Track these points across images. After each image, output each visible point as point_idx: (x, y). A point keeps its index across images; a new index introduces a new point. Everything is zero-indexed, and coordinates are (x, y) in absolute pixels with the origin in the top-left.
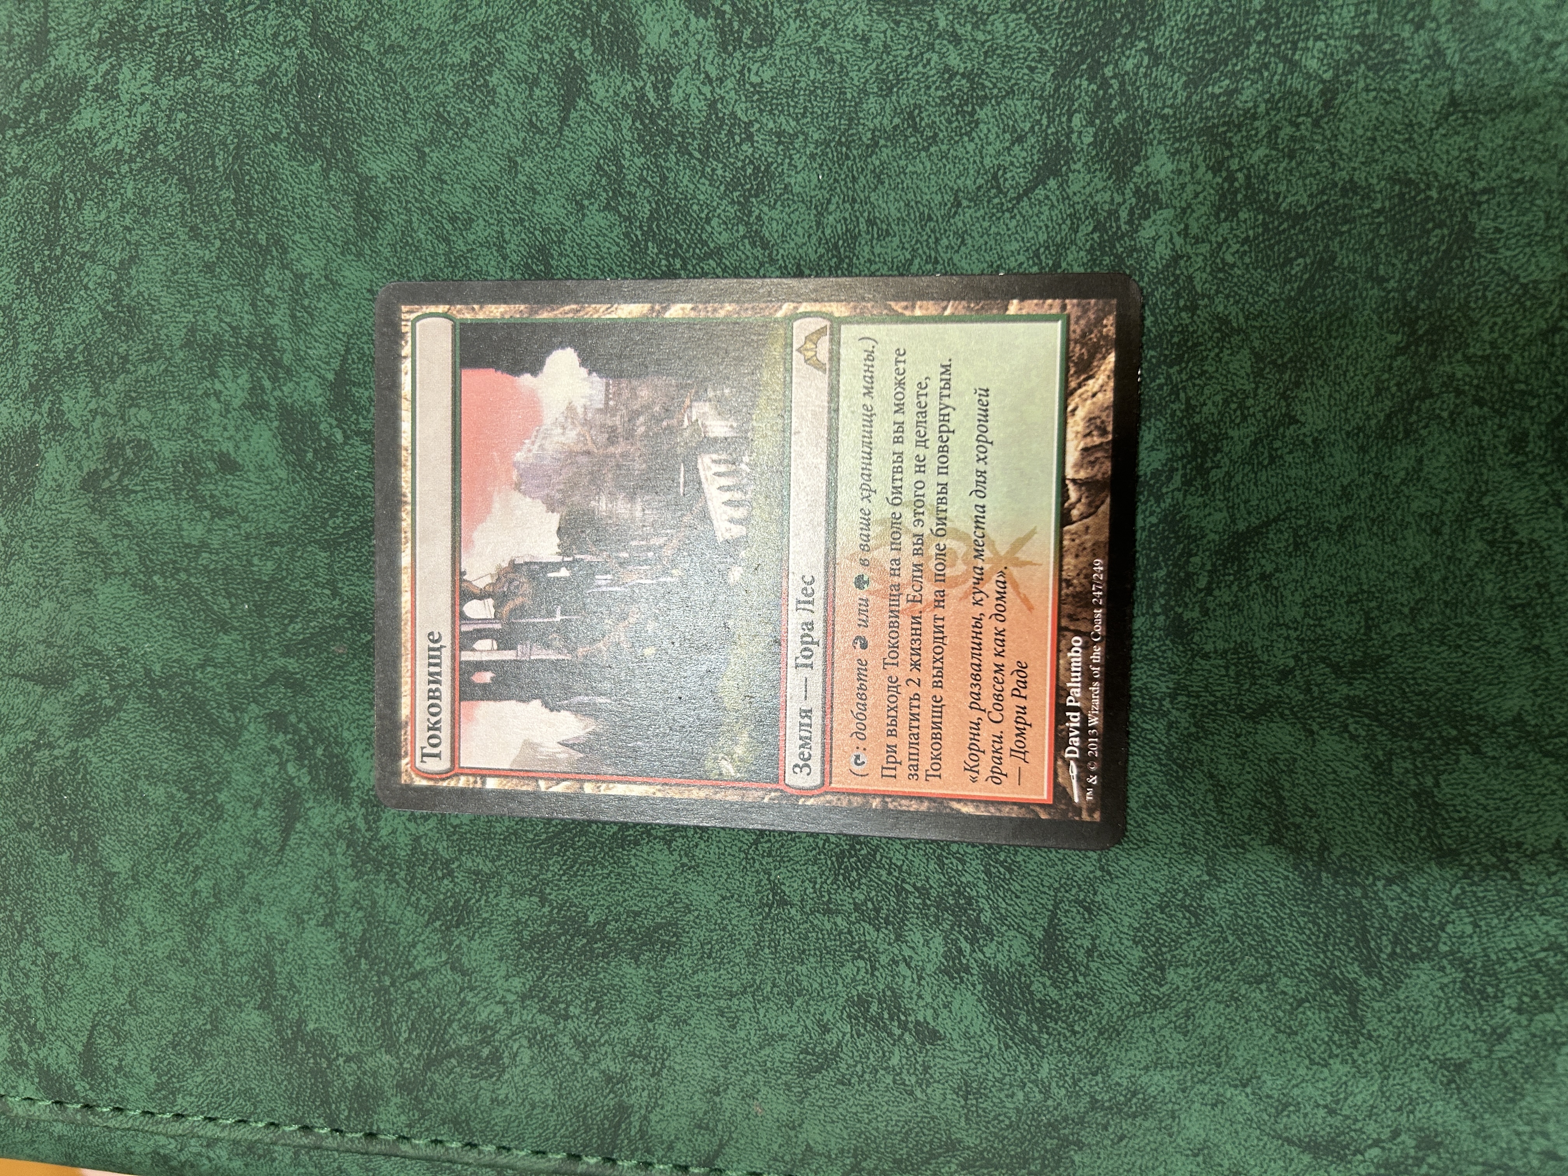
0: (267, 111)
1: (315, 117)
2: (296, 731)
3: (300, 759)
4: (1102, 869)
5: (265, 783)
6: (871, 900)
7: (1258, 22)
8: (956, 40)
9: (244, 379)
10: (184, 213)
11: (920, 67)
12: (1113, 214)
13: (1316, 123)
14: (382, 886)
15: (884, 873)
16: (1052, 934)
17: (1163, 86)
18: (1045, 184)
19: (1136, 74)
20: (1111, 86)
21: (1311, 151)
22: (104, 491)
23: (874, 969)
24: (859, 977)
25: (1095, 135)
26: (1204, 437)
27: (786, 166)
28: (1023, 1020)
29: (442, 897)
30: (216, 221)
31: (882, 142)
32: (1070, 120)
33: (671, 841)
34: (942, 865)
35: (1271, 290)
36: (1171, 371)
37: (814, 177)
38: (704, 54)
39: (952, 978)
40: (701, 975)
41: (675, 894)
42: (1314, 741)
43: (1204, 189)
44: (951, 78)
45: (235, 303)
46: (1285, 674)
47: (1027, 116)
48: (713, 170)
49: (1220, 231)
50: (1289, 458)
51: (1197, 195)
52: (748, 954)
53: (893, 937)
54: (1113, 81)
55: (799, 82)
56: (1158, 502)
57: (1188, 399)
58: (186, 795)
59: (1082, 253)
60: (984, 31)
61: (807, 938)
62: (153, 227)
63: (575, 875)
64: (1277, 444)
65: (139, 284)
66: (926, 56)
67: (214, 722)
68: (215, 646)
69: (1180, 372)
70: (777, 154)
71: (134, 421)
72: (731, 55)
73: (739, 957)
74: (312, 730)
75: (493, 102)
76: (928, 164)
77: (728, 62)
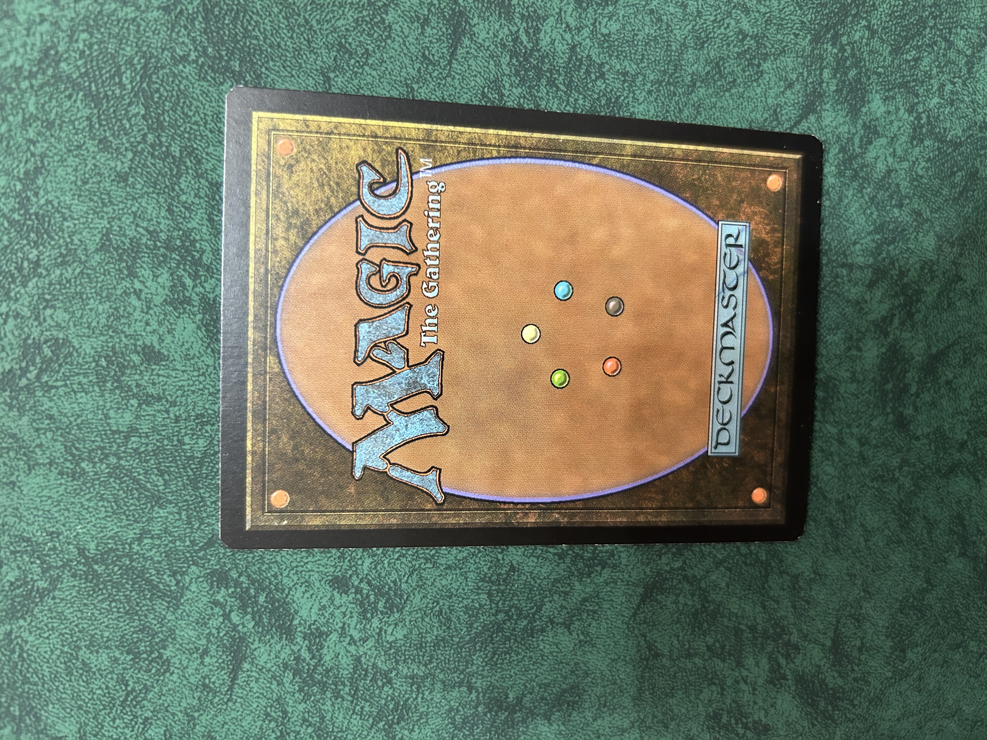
0: (174, 35)
1: (223, 43)
2: (238, 584)
3: (243, 608)
4: (864, 590)
5: (210, 634)
6: (718, 641)
7: (931, 13)
8: (747, 11)
9: (164, 278)
10: (91, 127)
11: (722, 30)
12: (850, 140)
13: (964, 84)
14: (329, 703)
15: (725, 620)
16: (837, 642)
17: (877, 52)
18: (807, 118)
19: (861, 43)
20: (845, 50)
21: (962, 101)
22: (21, 389)
23: (723, 689)
24: (713, 698)
25: (837, 85)
26: (910, 292)
27: (630, 99)
28: (822, 704)
29: (383, 702)
30: (126, 134)
31: (698, 84)
32: (821, 74)
33: (570, 625)
34: (764, 607)
35: (944, 193)
36: (890, 248)
37: (651, 108)
38: (565, 9)
39: (775, 685)
40: (599, 721)
41: (576, 664)
42: (980, 486)
43: (904, 125)
44: (743, 39)
45: (151, 210)
46: (963, 445)
47: (794, 69)
48: (576, 100)
49: (914, 154)
50: (958, 304)
51: (899, 128)
52: (634, 699)
53: (734, 664)
54: (847, 47)
55: (637, 35)
56: (885, 338)
57: (900, 267)
58: (131, 657)
59: (833, 168)
60: (765, 6)
61: (675, 677)
62: (59, 139)
63: (496, 664)
64: (952, 295)
65: (47, 193)
66: (727, 21)
67: (154, 587)
68: (150, 520)
69: (894, 249)
70: (624, 89)
71: (49, 321)
72: (585, 10)
73: (627, 702)
74: (253, 582)
75: (389, 37)
76: (731, 102)
77: (583, 16)
